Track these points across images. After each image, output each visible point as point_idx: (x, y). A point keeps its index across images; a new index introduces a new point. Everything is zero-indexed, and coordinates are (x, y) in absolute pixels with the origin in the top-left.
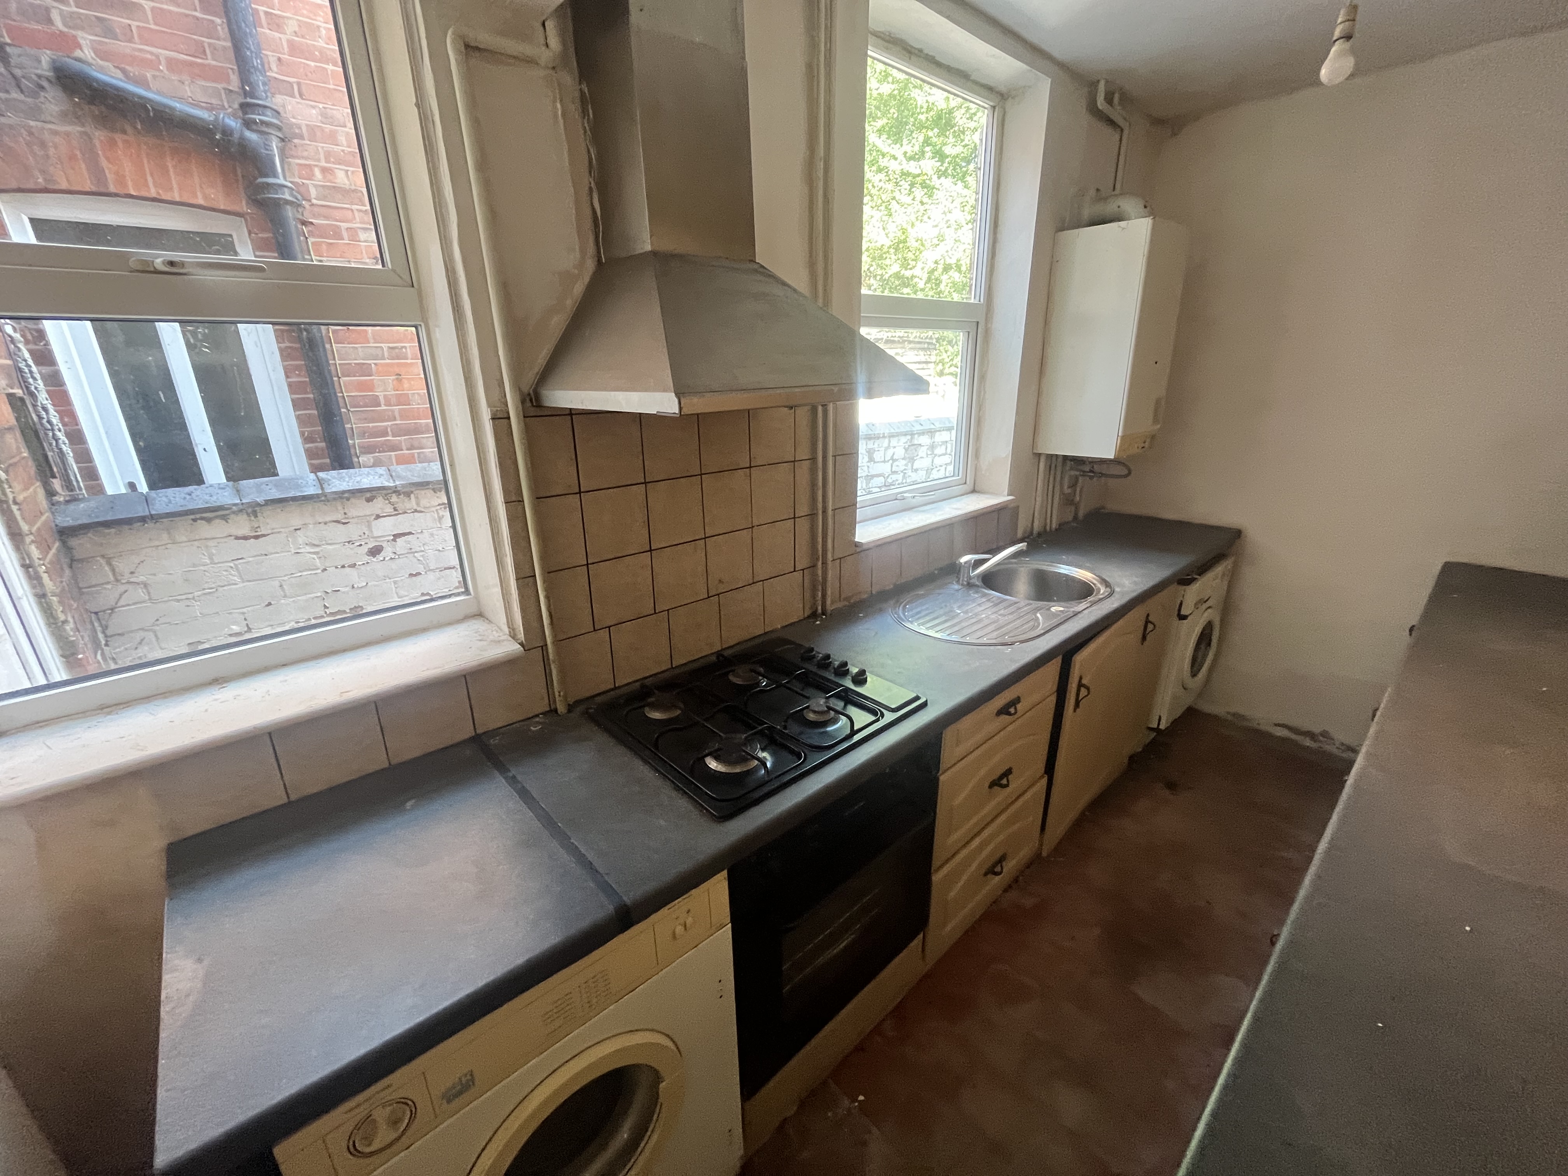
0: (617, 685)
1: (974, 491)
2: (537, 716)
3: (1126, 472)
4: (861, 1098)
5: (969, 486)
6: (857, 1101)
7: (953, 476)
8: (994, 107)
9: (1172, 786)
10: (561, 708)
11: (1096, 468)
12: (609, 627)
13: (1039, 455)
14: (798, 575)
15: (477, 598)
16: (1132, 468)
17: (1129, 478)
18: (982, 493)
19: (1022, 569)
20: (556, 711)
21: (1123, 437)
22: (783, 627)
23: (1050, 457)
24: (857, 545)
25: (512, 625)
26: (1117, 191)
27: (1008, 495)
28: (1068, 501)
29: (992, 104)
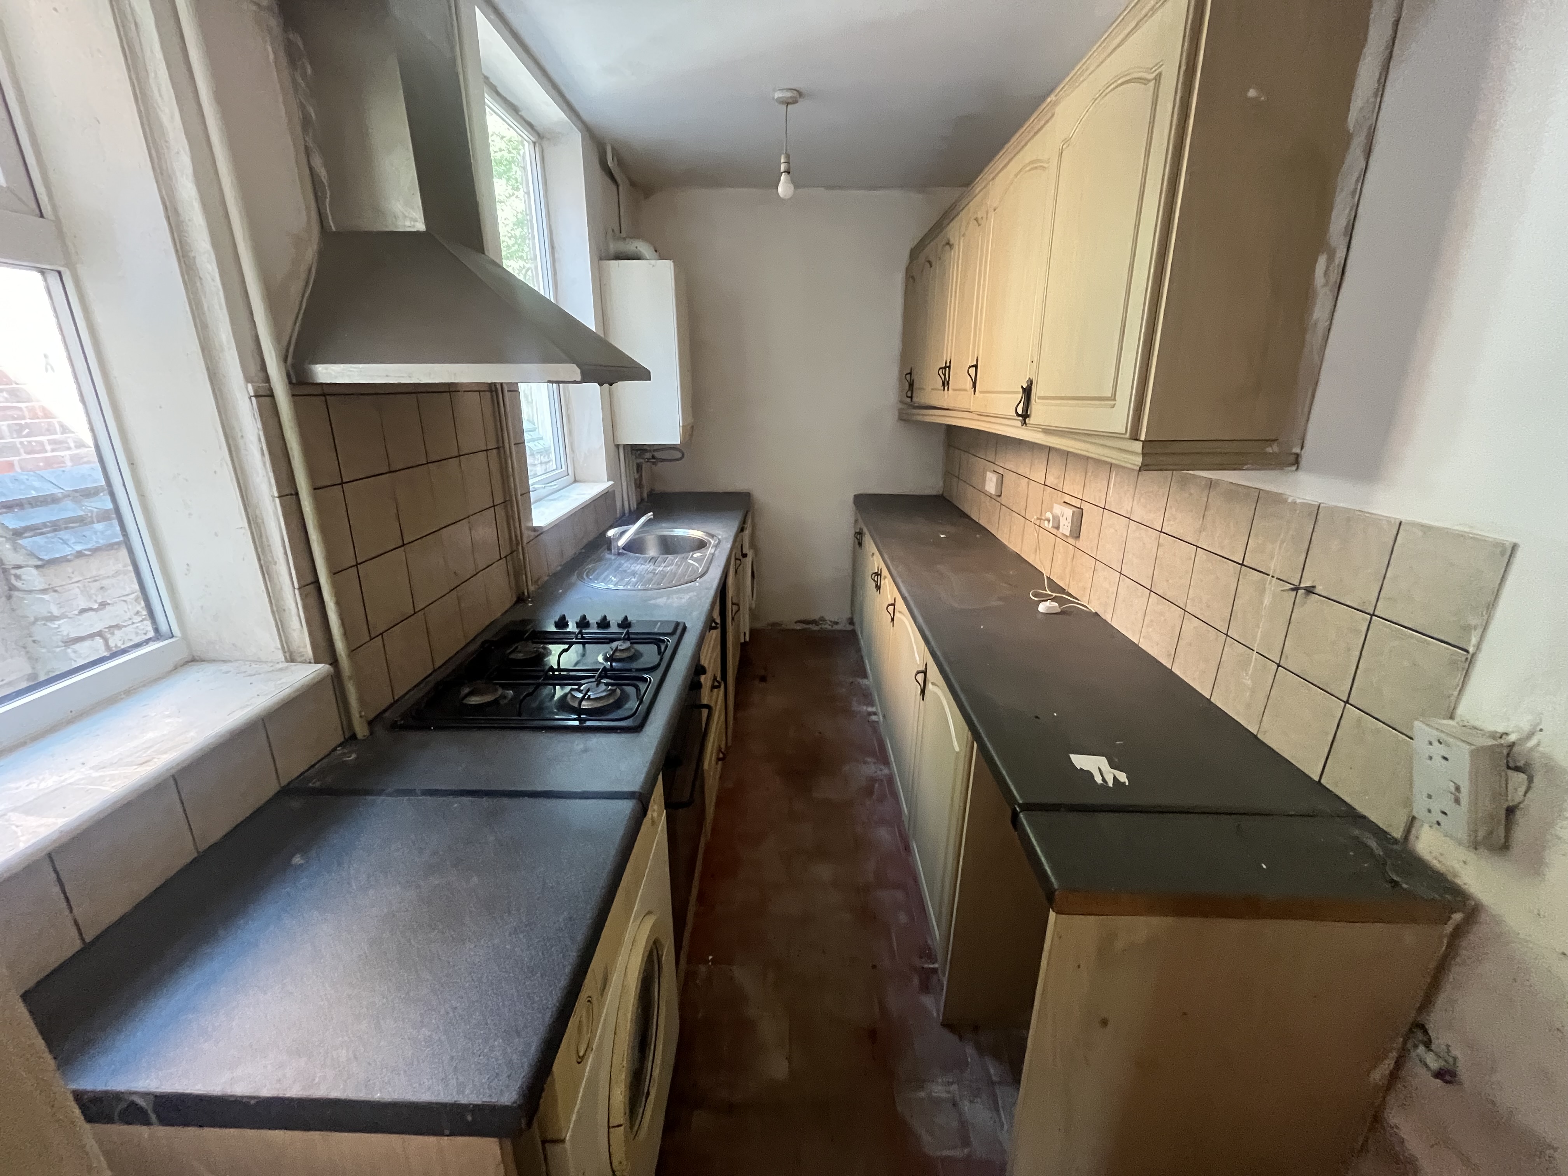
0: (396, 698)
1: (575, 481)
2: (334, 749)
3: (680, 455)
4: (710, 958)
5: (571, 478)
6: (709, 961)
7: (556, 469)
8: (534, 143)
9: (763, 679)
10: (361, 730)
11: (658, 455)
12: (382, 634)
13: (618, 446)
14: (503, 561)
15: (185, 637)
16: (685, 452)
17: (684, 460)
18: (585, 482)
19: (649, 537)
20: (354, 737)
21: (683, 426)
22: (502, 615)
23: (625, 446)
24: (535, 529)
25: (288, 647)
26: (624, 234)
27: (608, 480)
28: (639, 485)
29: (533, 139)
